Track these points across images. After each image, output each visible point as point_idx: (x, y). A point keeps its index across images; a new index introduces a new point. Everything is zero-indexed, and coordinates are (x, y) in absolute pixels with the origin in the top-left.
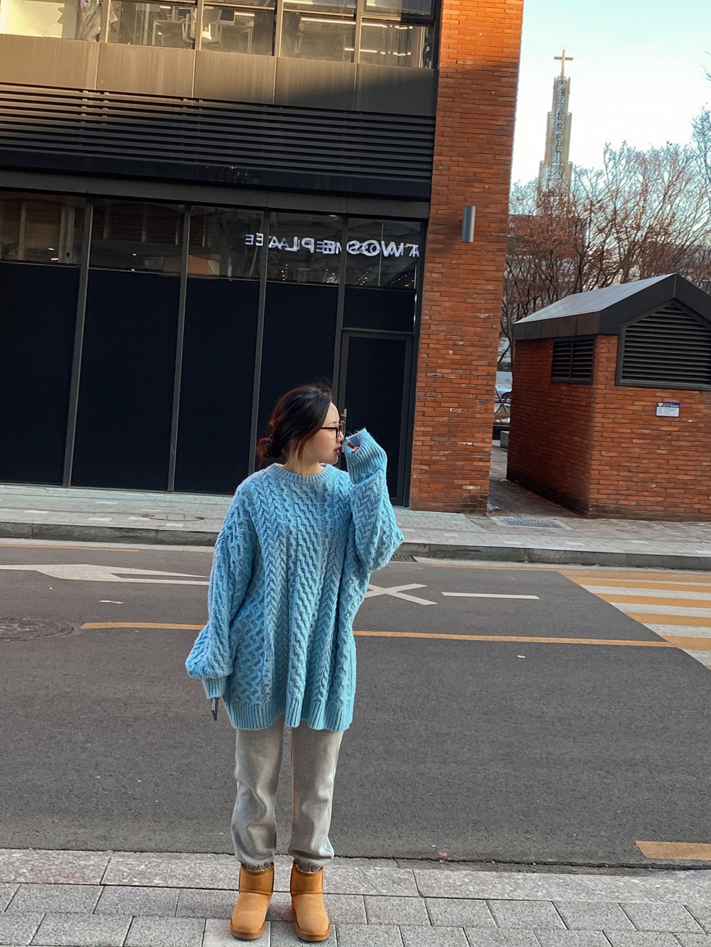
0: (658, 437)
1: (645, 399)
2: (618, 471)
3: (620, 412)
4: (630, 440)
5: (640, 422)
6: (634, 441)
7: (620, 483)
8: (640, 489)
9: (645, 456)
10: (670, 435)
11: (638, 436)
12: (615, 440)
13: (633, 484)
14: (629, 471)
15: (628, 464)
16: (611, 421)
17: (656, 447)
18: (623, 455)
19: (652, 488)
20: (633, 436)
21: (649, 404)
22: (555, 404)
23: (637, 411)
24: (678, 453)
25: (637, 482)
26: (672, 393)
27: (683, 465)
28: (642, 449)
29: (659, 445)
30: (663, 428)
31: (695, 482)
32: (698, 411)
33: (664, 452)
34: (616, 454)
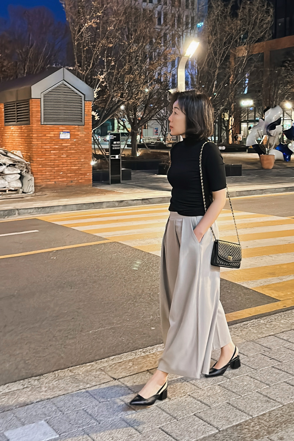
0: (62, 149)
1: (55, 130)
2: (46, 167)
3: (44, 137)
4: (49, 152)
5: (54, 142)
6: (52, 152)
7: (47, 173)
8: (56, 175)
9: (57, 159)
10: (67, 148)
11: (53, 149)
12: (43, 152)
14: (51, 167)
15: (50, 164)
16: (40, 143)
17: (61, 154)
18: (47, 159)
19: (61, 174)
20: (51, 149)
21: (57, 133)
22: (8, 137)
23: (52, 137)
24: (71, 156)
25: (54, 172)
26: (66, 127)
27: (74, 162)
28: (55, 155)
29: (63, 153)
30: (63, 145)
31: (79, 169)
32: (78, 135)
33: (65, 156)
34: (44, 159)
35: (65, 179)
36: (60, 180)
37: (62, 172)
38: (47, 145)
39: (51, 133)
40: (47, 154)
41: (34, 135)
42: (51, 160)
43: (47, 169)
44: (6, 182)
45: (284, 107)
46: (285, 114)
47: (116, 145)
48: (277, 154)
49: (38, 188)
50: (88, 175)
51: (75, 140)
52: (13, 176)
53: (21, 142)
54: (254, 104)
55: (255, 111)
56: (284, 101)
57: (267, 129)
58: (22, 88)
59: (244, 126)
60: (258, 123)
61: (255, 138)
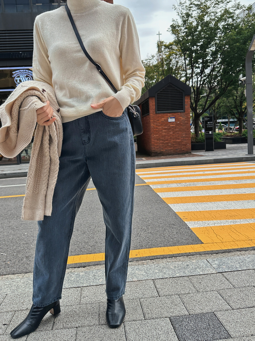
0: (170, 129)
1: (165, 117)
2: (159, 141)
3: (157, 122)
4: (162, 131)
5: (164, 124)
6: (163, 131)
7: (160, 144)
8: (166, 146)
9: (167, 135)
10: (173, 128)
11: (164, 129)
12: (158, 131)
13: (164, 144)
14: (163, 141)
15: (162, 138)
16: (156, 125)
17: (169, 132)
18: (160, 135)
19: (170, 145)
20: (162, 129)
21: (166, 118)
23: (163, 121)
24: (176, 133)
26: (172, 114)
27: (178, 137)
28: (166, 133)
29: (170, 131)
31: (182, 141)
32: (180, 119)
33: (172, 133)
34: (158, 135)
35: (173, 148)
36: (169, 148)
37: (170, 143)
38: (160, 126)
40: (160, 132)
41: (151, 121)
42: (163, 136)
50: (188, 145)
51: (179, 122)
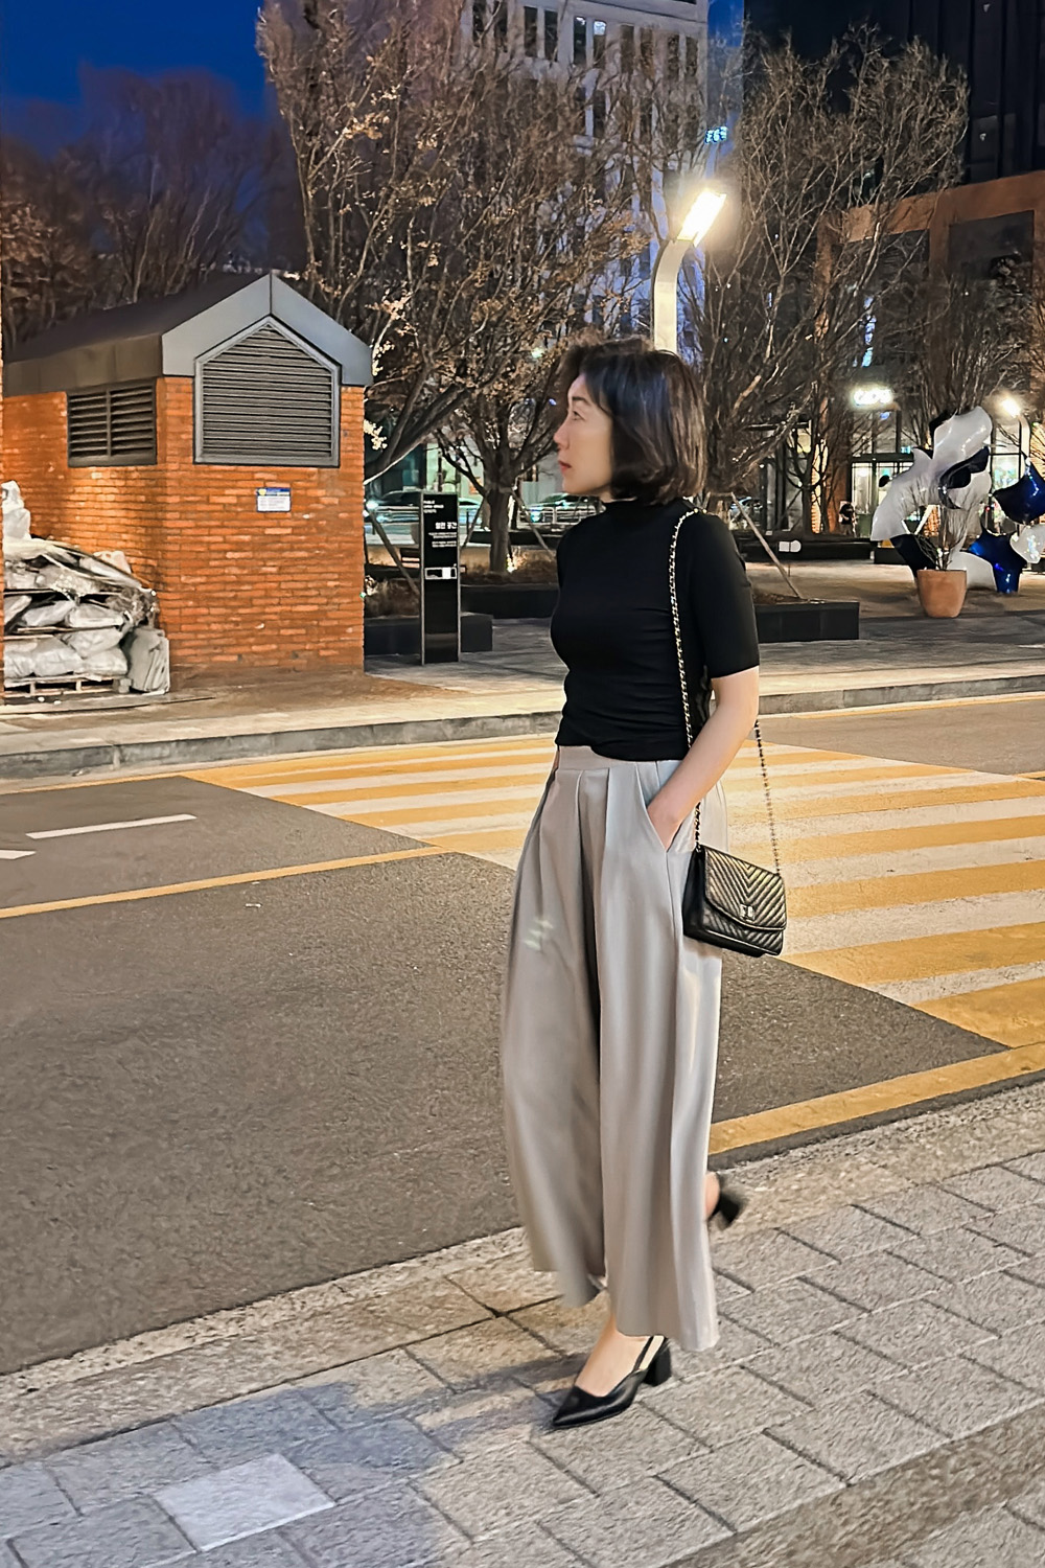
0: (263, 547)
1: (242, 484)
2: (208, 607)
3: (203, 507)
5: (236, 524)
6: (229, 555)
7: (213, 626)
8: (243, 633)
9: (248, 578)
10: (279, 542)
11: (234, 547)
12: (201, 556)
13: (232, 626)
14: (226, 607)
15: (222, 595)
16: (192, 523)
17: (261, 563)
18: (214, 580)
19: (260, 630)
21: (248, 492)
22: (82, 504)
23: (230, 504)
24: (292, 570)
25: (237, 623)
26: (278, 473)
27: (302, 589)
28: (241, 567)
29: (265, 560)
30: (268, 531)
31: (320, 615)
32: (317, 500)
33: (274, 570)
34: (203, 580)
35: (274, 647)
36: (254, 648)
37: (263, 622)
38: (213, 531)
39: (227, 492)
40: (212, 563)
41: (170, 500)
42: (226, 583)
43: (213, 611)
44: (77, 657)
45: (994, 410)
46: (999, 436)
47: (443, 535)
48: (973, 568)
49: (183, 677)
50: (349, 635)
51: (306, 516)
52: (99, 636)
53: (123, 521)
54: (896, 400)
55: (898, 421)
56: (997, 392)
57: (941, 485)
58: (130, 342)
59: (861, 472)
60: (910, 464)
61: (902, 513)
